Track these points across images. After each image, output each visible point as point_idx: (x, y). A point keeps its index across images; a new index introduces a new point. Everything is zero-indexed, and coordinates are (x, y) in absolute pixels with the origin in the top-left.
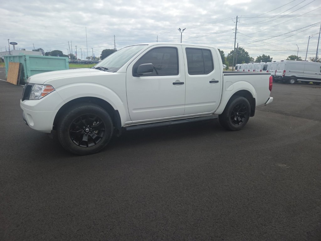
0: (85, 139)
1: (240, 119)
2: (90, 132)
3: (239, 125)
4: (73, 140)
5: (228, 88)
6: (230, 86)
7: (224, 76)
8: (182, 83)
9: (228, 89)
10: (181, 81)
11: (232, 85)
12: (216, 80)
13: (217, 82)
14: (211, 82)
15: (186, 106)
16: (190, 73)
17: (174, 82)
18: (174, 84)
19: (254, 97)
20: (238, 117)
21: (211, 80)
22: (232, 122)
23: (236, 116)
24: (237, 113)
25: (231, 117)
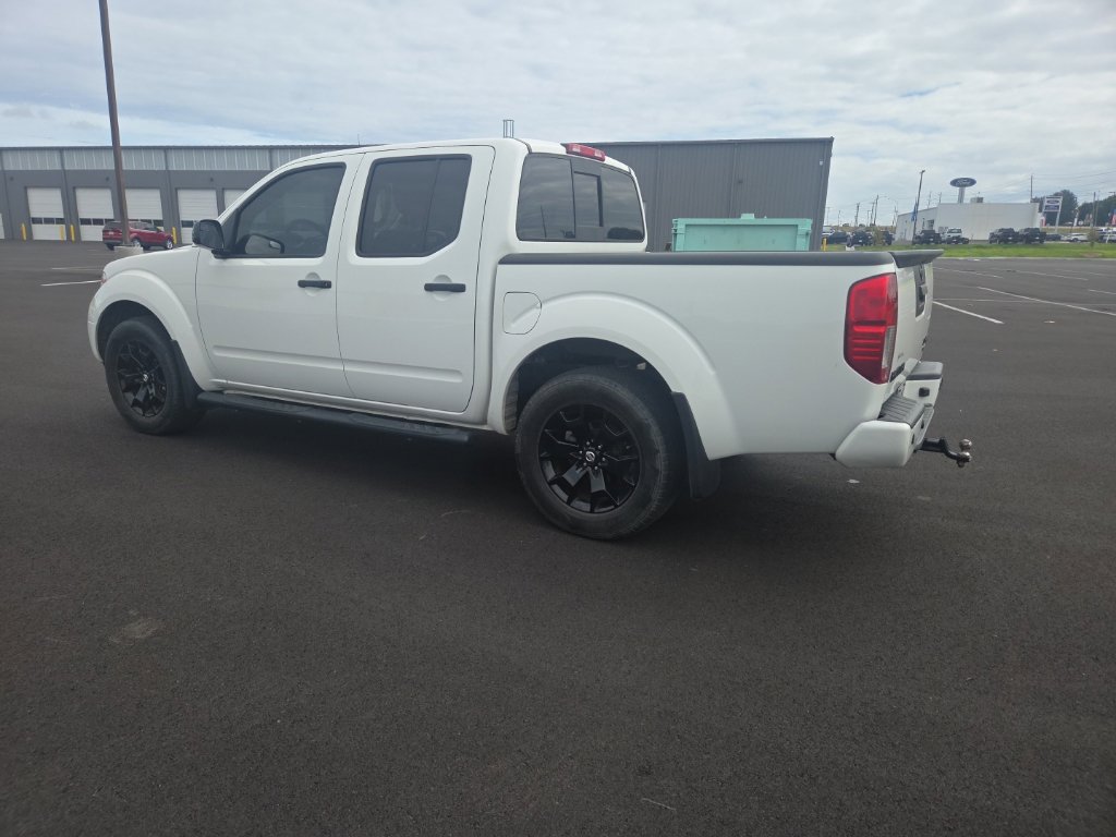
0: (140, 397)
1: (599, 484)
2: (149, 382)
3: (592, 511)
4: (124, 391)
5: (514, 320)
6: (529, 315)
8: (326, 285)
9: (513, 325)
10: (323, 278)
11: (535, 312)
12: (455, 281)
13: (460, 288)
14: (429, 288)
15: (349, 368)
16: (363, 249)
17: (303, 278)
18: (303, 284)
19: (674, 389)
20: (591, 473)
21: (431, 281)
22: (551, 483)
23: (580, 464)
24: (588, 453)
25: (542, 459)
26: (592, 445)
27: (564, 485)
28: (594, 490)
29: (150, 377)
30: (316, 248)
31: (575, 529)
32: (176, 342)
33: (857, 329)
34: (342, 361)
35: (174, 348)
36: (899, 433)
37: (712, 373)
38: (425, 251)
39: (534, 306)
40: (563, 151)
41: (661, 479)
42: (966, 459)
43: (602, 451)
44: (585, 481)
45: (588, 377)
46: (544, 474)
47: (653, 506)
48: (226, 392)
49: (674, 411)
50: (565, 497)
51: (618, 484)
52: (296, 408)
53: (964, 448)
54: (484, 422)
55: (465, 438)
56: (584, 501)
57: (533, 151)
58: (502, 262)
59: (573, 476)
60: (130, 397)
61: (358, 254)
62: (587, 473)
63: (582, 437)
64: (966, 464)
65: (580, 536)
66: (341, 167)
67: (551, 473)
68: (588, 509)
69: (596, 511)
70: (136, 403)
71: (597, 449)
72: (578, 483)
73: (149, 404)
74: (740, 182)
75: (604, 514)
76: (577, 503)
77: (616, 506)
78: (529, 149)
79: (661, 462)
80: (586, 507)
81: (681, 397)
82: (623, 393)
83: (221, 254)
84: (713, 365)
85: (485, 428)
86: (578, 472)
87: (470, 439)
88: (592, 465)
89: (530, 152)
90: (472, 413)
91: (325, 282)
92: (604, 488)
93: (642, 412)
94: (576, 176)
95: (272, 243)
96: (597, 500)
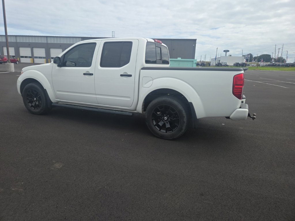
0: (33, 104)
1: (168, 126)
2: (36, 100)
3: (166, 132)
4: (28, 103)
6: (149, 83)
7: (141, 70)
8: (92, 74)
9: (145, 85)
10: (91, 73)
11: (151, 82)
12: (129, 74)
13: (130, 76)
14: (122, 75)
15: (97, 96)
16: (102, 65)
17: (85, 72)
18: (84, 74)
19: (189, 101)
20: (166, 123)
21: (122, 74)
22: (155, 126)
23: (163, 121)
24: (165, 118)
25: (153, 120)
26: (166, 115)
27: (158, 126)
28: (167, 127)
29: (37, 99)
30: (89, 64)
31: (162, 137)
32: (45, 90)
33: (235, 86)
34: (96, 94)
35: (45, 91)
36: (246, 111)
37: (199, 97)
38: (120, 66)
39: (151, 80)
40: (153, 41)
41: (185, 124)
42: (255, 118)
43: (169, 117)
44: (164, 125)
45: (166, 98)
46: (153, 123)
47: (183, 131)
48: (59, 103)
49: (189, 107)
50: (159, 129)
51: (173, 125)
52: (81, 107)
53: (254, 115)
54: (135, 110)
55: (131, 114)
56: (164, 130)
57: (148, 41)
58: (142, 69)
59: (161, 124)
60: (30, 104)
61: (101, 67)
62: (165, 123)
63: (163, 114)
64: (255, 119)
65: (162, 139)
66: (95, 44)
67: (155, 123)
68: (165, 132)
69: (167, 132)
70: (32, 106)
71: (167, 116)
72: (162, 125)
73: (36, 106)
74: (174, 50)
75: (169, 133)
76: (162, 130)
77: (173, 131)
78: (147, 40)
79: (185, 120)
80: (165, 131)
81: (191, 103)
82: (176, 102)
83: (60, 66)
84: (199, 95)
85: (135, 112)
86: (162, 122)
87: (132, 115)
88: (166, 121)
89: (147, 42)
90: (132, 108)
91: (91, 74)
92: (170, 127)
93: (180, 107)
94: (156, 48)
95: (73, 63)
96: (167, 130)
